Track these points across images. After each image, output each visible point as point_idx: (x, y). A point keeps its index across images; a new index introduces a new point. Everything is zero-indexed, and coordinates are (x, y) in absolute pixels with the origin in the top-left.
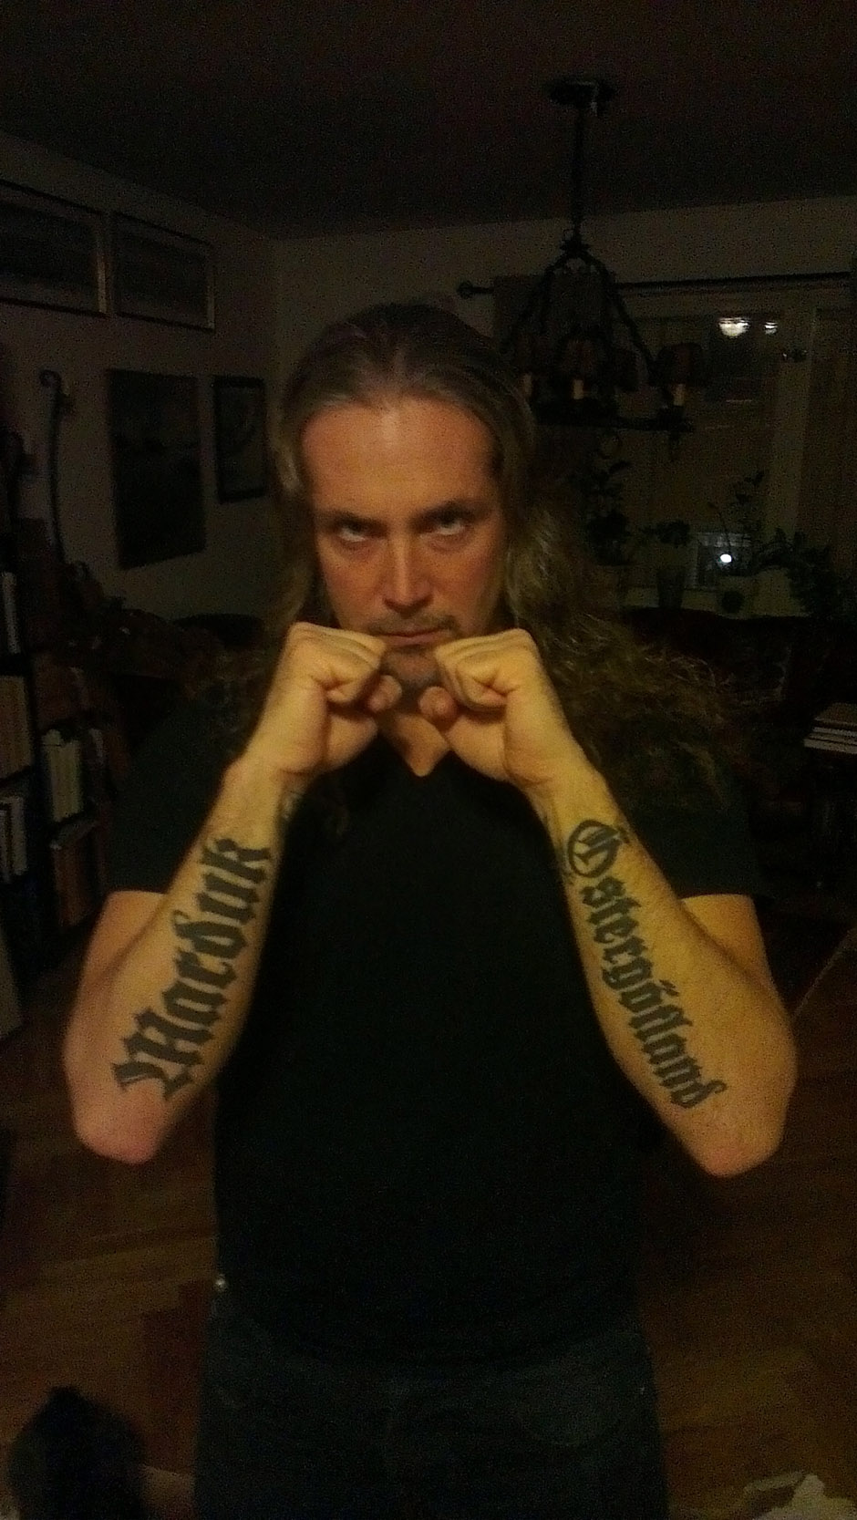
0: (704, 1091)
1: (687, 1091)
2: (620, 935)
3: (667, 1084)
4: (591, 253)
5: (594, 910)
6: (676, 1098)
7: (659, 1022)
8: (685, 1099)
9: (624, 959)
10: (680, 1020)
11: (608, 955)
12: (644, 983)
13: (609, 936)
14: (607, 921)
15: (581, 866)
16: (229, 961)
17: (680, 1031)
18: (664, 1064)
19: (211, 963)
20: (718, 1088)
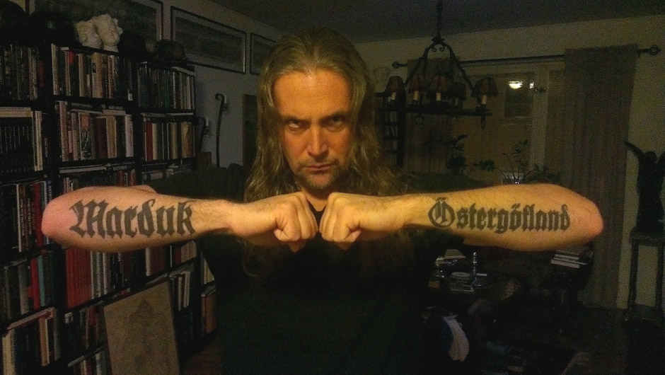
0: (565, 215)
1: (563, 222)
2: (484, 218)
3: (556, 228)
5: (468, 225)
6: (564, 228)
7: (529, 217)
8: (565, 224)
9: (495, 221)
10: (532, 208)
11: (490, 226)
12: (509, 216)
13: (483, 223)
14: (476, 221)
15: (447, 223)
16: (138, 232)
17: (536, 210)
18: (548, 225)
19: (134, 223)
20: (565, 207)
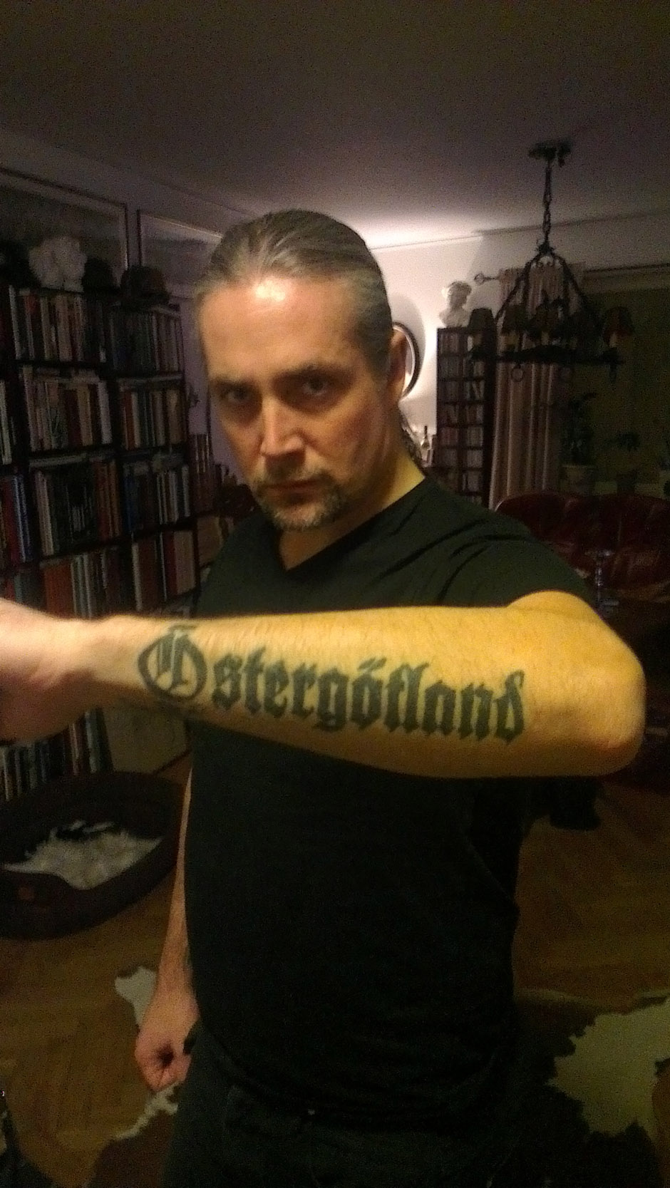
0: (512, 696)
4: (555, 252)
14: (261, 694)
